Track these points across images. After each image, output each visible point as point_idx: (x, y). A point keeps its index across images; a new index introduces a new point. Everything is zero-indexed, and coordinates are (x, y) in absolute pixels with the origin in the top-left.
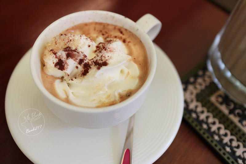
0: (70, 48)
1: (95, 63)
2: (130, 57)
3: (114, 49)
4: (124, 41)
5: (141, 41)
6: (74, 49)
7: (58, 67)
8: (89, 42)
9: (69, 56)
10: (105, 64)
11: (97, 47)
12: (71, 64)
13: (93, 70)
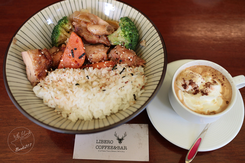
0: (192, 81)
1: (202, 91)
2: (221, 95)
3: (214, 89)
4: (222, 85)
5: (232, 89)
6: (194, 82)
7: (184, 87)
8: (202, 80)
9: (190, 84)
10: (206, 94)
11: (206, 84)
12: (190, 88)
13: (199, 94)
